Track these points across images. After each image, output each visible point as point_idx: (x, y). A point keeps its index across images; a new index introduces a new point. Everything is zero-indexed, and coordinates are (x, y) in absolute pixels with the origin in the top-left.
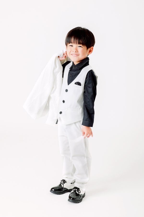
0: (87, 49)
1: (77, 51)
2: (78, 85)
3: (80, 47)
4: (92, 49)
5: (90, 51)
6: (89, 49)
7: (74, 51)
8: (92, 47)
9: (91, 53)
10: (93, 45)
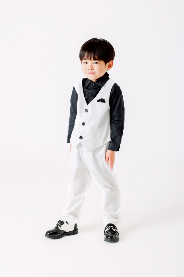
0: (106, 63)
1: (92, 69)
2: (102, 102)
3: (96, 63)
4: (111, 64)
5: (110, 66)
6: (108, 64)
7: (90, 68)
8: (112, 61)
9: (111, 68)
10: (112, 59)
